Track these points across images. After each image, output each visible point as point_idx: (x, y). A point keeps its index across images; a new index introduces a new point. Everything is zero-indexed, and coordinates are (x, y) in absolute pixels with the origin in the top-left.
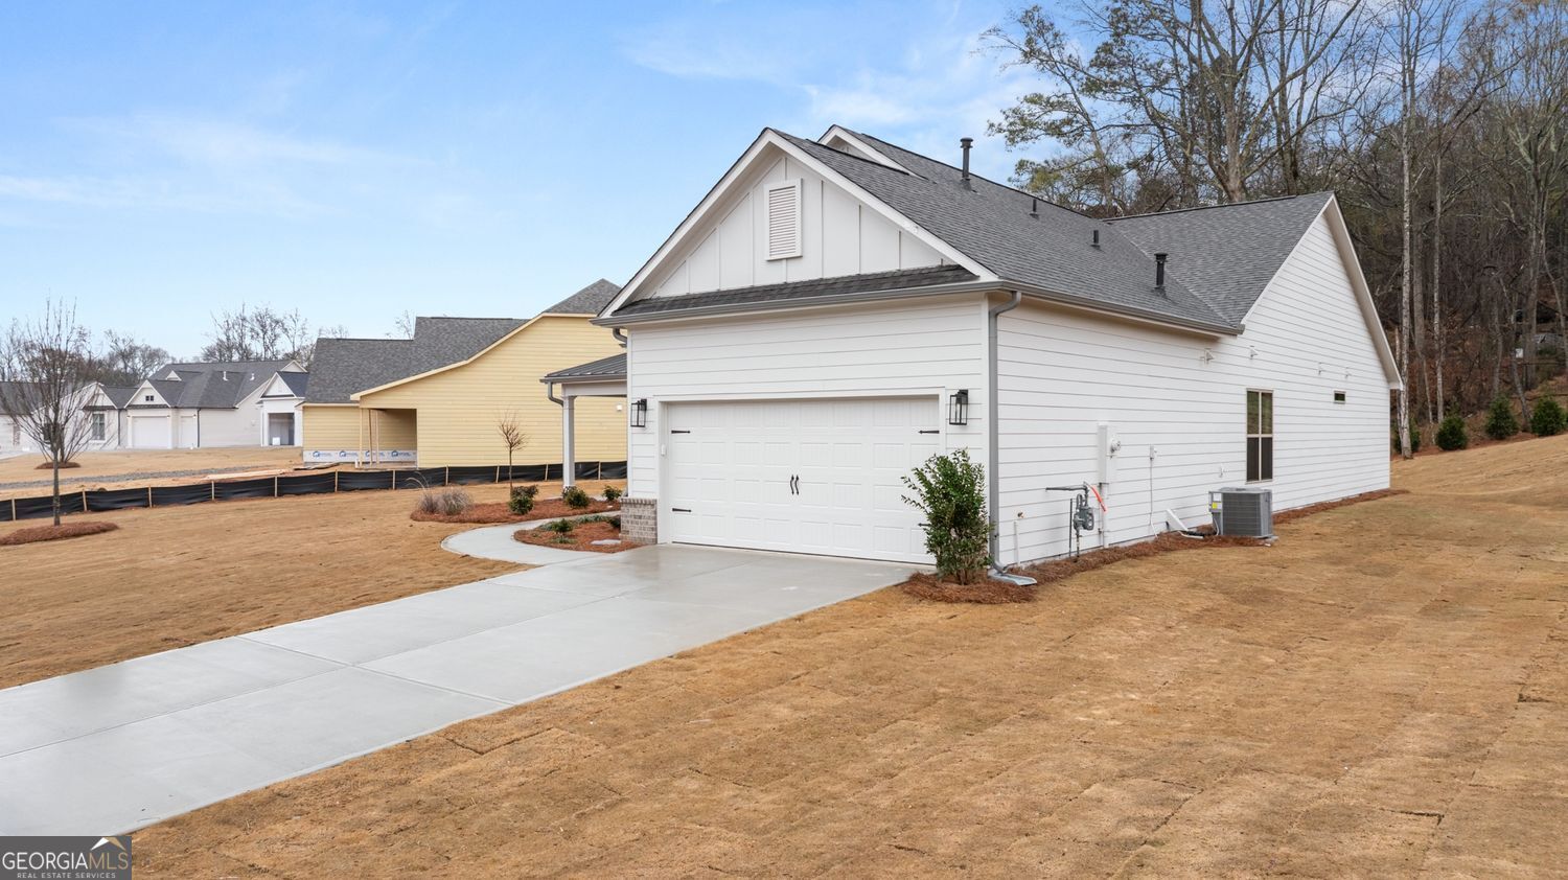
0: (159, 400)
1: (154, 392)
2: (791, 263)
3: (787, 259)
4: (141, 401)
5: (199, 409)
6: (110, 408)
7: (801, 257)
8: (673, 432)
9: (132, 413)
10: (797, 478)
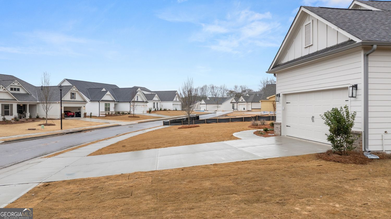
0: (244, 101)
1: (243, 99)
2: (310, 47)
3: (309, 46)
4: (240, 101)
5: (252, 102)
6: (235, 103)
7: (312, 45)
8: (287, 103)
9: (239, 103)
10: (314, 117)
